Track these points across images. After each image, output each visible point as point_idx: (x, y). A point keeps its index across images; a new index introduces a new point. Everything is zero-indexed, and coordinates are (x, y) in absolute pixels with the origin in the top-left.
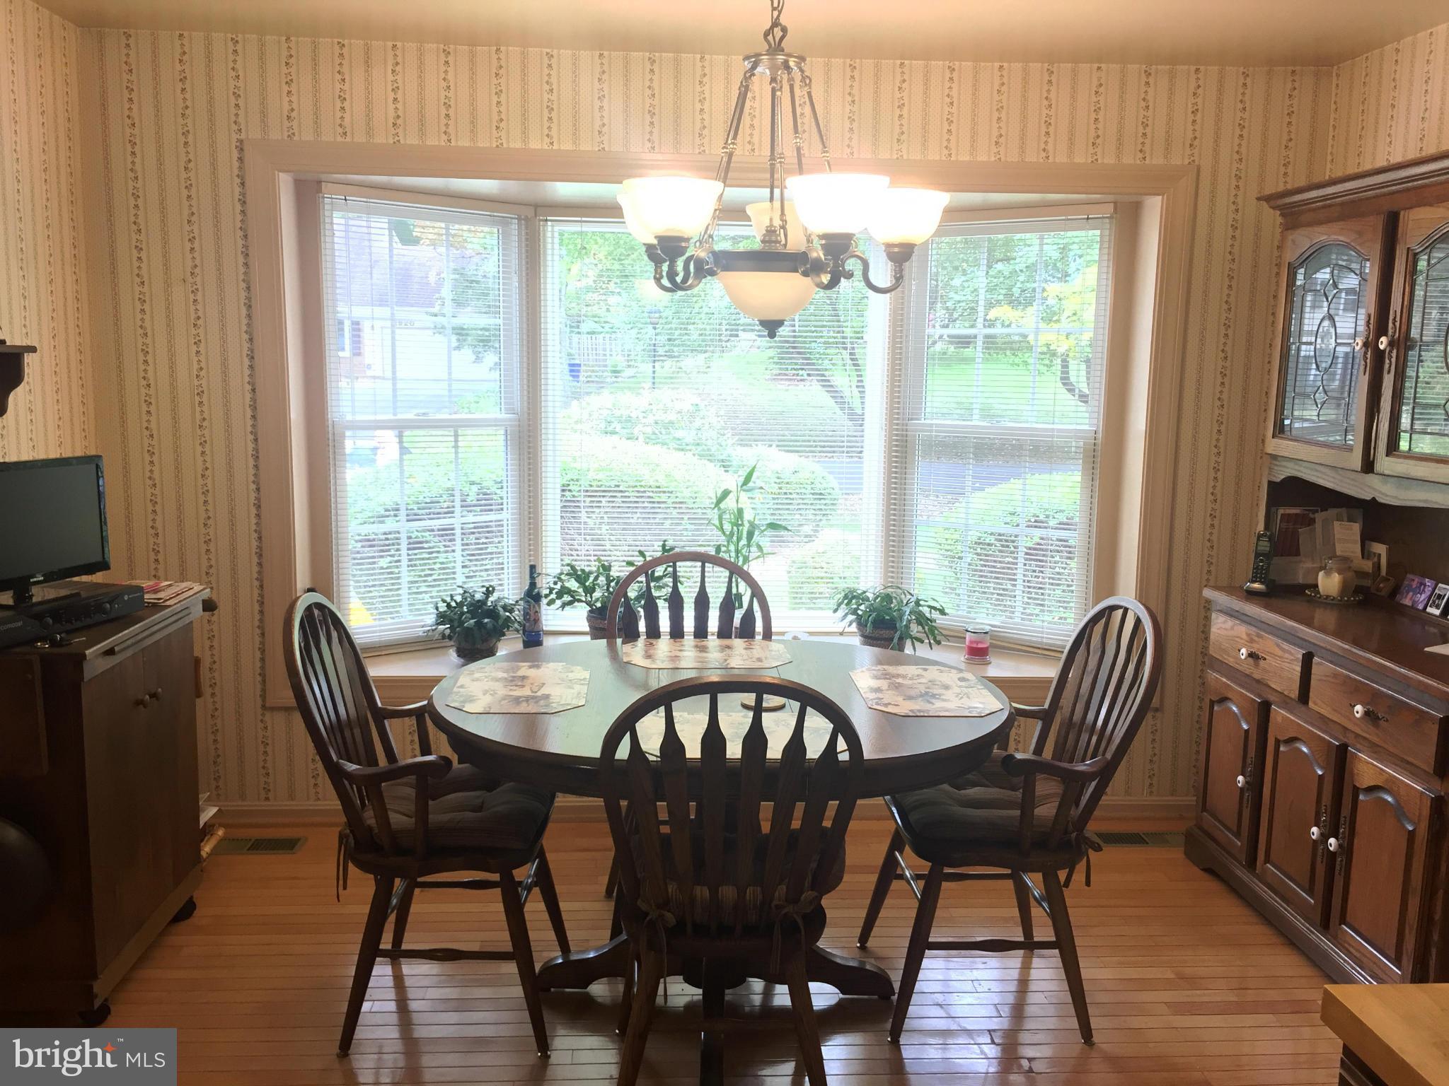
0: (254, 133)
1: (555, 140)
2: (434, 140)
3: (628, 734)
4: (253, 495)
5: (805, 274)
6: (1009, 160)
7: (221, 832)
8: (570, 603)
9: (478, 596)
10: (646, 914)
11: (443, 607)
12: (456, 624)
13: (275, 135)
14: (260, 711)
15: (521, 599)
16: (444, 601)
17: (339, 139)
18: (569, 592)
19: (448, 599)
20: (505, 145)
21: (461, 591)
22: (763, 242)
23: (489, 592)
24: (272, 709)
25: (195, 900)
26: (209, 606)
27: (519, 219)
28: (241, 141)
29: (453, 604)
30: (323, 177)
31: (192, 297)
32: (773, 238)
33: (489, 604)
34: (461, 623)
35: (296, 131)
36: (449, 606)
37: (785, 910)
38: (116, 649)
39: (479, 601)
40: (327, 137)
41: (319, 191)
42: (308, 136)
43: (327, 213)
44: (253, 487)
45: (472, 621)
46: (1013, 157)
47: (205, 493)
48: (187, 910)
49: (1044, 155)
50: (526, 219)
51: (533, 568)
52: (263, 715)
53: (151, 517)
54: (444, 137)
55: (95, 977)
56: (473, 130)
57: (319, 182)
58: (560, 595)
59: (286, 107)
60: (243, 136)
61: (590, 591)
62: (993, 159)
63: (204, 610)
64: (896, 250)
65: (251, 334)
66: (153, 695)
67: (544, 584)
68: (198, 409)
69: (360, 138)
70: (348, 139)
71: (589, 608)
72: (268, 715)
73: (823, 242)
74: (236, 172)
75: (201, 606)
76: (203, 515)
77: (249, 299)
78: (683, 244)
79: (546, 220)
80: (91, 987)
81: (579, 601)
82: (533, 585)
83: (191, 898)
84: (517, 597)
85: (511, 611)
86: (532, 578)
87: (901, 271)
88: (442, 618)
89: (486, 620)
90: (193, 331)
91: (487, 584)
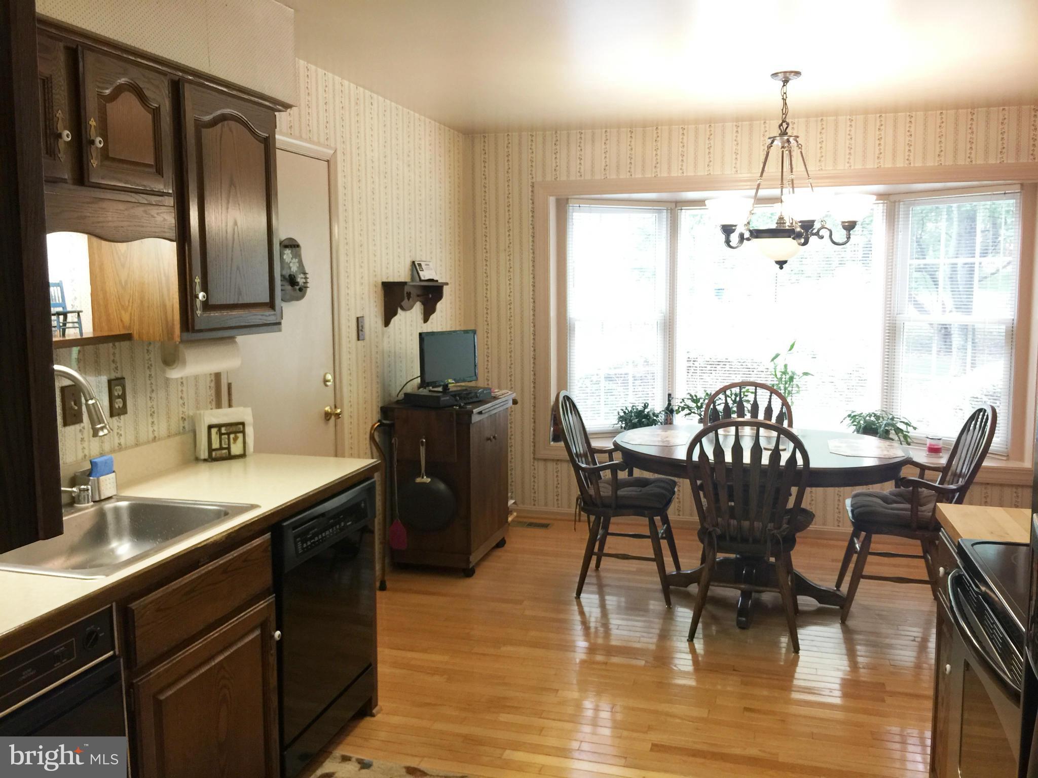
0: (539, 178)
1: (685, 171)
2: (624, 175)
3: (699, 444)
4: (532, 353)
5: (794, 239)
6: (946, 164)
7: (515, 514)
8: (689, 414)
9: (640, 408)
10: (708, 529)
11: (622, 414)
12: (628, 421)
13: (549, 178)
14: (532, 460)
15: (663, 411)
16: (622, 410)
17: (578, 178)
18: (689, 408)
19: (624, 408)
20: (659, 176)
21: (631, 405)
22: (777, 223)
23: (646, 406)
24: (539, 459)
25: (505, 539)
26: (515, 402)
27: (667, 210)
28: (533, 183)
29: (627, 411)
30: (570, 197)
31: (508, 258)
32: (782, 222)
33: (646, 413)
34: (631, 421)
35: (558, 176)
36: (625, 412)
37: (773, 532)
38: (483, 412)
39: (640, 411)
40: (572, 178)
41: (567, 203)
42: (564, 178)
43: (570, 214)
44: (532, 349)
45: (636, 420)
46: (950, 162)
47: (511, 352)
48: (501, 544)
49: (969, 160)
50: (671, 209)
51: (669, 395)
52: (534, 462)
53: (486, 363)
54: (629, 174)
55: (470, 554)
56: (643, 170)
57: (567, 199)
58: (683, 409)
59: (554, 165)
60: (534, 180)
61: (699, 408)
62: (937, 164)
63: (513, 404)
64: (847, 224)
65: (534, 275)
66: (494, 437)
67: (676, 404)
68: (509, 311)
69: (588, 177)
70: (582, 178)
71: (699, 417)
72: (536, 462)
73: (800, 224)
74: (530, 197)
75: (511, 401)
76: (509, 363)
77: (534, 258)
78: (734, 228)
79: (682, 209)
80: (469, 558)
81: (694, 413)
82: (669, 404)
83: (504, 538)
84: (661, 410)
85: (657, 416)
86: (669, 401)
87: (850, 234)
88: (621, 419)
89: (643, 420)
90: (508, 274)
91: (645, 402)
